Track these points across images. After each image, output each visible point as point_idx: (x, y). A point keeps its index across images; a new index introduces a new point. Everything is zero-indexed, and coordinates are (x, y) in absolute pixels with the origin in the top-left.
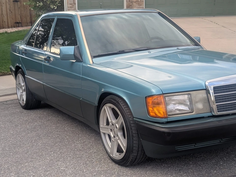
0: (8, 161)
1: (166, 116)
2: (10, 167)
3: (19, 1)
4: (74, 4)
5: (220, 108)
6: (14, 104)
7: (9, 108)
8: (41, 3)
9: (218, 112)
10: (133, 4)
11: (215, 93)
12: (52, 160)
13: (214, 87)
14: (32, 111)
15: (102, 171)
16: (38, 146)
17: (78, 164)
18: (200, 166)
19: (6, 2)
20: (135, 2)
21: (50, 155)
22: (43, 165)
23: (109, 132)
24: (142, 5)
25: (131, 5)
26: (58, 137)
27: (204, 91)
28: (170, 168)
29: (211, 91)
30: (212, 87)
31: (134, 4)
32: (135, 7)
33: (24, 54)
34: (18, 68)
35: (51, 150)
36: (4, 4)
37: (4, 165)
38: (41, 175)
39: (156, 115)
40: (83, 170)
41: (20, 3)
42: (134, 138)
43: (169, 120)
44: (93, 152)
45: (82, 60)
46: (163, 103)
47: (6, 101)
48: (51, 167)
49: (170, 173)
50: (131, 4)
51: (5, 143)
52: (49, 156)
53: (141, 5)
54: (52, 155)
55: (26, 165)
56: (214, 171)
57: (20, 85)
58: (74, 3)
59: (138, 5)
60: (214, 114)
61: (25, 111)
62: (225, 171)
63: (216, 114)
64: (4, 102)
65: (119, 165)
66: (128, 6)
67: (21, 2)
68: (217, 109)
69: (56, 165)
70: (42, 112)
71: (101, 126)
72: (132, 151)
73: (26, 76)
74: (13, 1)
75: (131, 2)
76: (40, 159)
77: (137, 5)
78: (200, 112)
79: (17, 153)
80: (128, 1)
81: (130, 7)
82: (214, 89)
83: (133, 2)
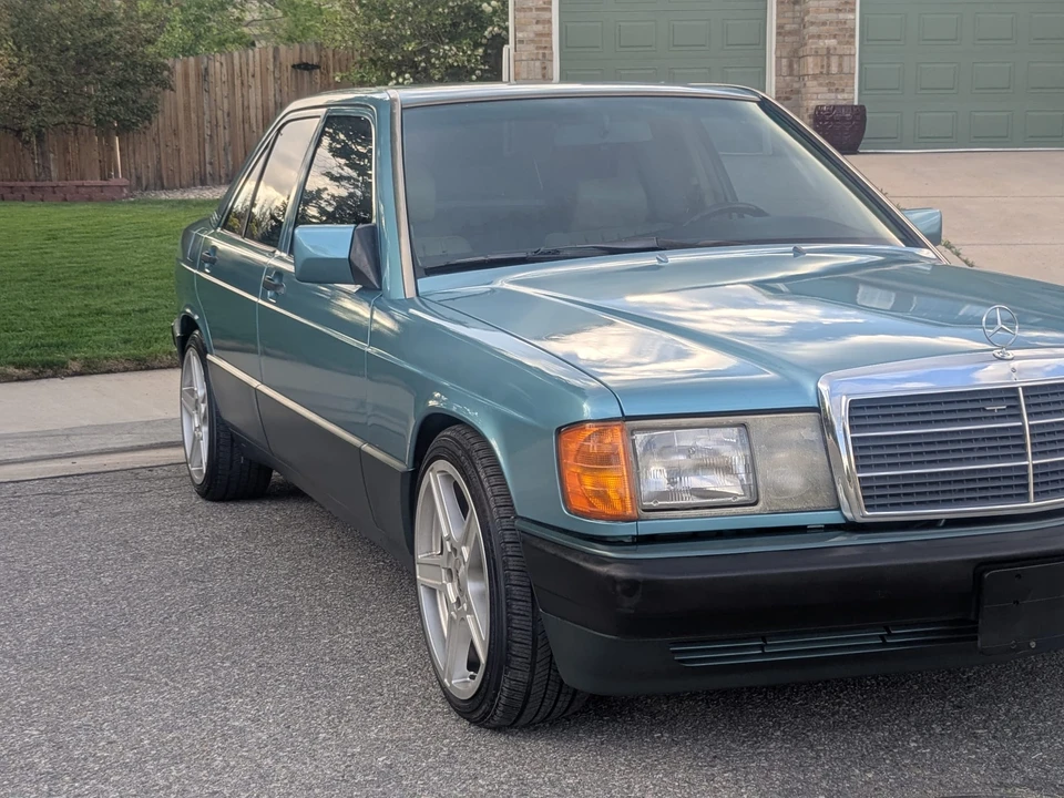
0: (38, 682)
1: (629, 512)
2: (35, 705)
3: (318, 67)
5: (873, 493)
6: (177, 477)
7: (147, 494)
8: (407, 76)
9: (868, 508)
10: (805, 85)
11: (853, 428)
12: (212, 689)
13: (851, 402)
14: (232, 506)
15: (392, 741)
16: (185, 635)
17: (306, 711)
18: (811, 747)
19: (264, 70)
20: (815, 77)
21: (214, 671)
22: (167, 706)
23: (441, 582)
24: (848, 89)
25: (798, 92)
26: (281, 606)
27: (811, 417)
28: (675, 749)
30: (845, 402)
31: (809, 84)
32: (815, 96)
33: (207, 265)
34: (189, 325)
35: (227, 651)
36: (253, 76)
37: (19, 697)
38: (142, 740)
39: (590, 504)
40: (319, 733)
41: (322, 73)
42: (515, 606)
43: (646, 528)
44: (392, 669)
45: (381, 286)
46: (622, 455)
47: (150, 469)
48: (195, 714)
49: (666, 767)
50: (796, 86)
51: (60, 619)
52: (208, 675)
53: (843, 91)
54: (222, 673)
55: (100, 700)
56: (865, 771)
57: (193, 396)
59: (830, 91)
60: (849, 515)
61: (203, 506)
62: (918, 775)
64: (139, 471)
65: (472, 722)
66: (784, 95)
67: (328, 72)
68: (864, 497)
69: (218, 709)
70: (267, 513)
71: (420, 557)
72: (508, 662)
73: (209, 357)
74: (293, 66)
75: (799, 76)
76: (167, 684)
77: (825, 89)
78: (788, 506)
79: (86, 658)
80: (785, 70)
81: (793, 96)
82: (850, 409)
83: (806, 78)
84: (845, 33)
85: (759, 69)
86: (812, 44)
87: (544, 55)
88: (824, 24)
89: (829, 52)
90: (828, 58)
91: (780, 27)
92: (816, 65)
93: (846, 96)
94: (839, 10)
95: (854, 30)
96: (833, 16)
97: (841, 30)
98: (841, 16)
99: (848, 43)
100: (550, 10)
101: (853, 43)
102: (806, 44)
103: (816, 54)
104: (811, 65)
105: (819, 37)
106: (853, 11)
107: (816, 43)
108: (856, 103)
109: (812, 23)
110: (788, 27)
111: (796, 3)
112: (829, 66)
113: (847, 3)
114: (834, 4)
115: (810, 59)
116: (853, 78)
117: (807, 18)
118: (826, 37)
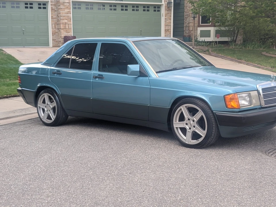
1: (239, 107)
5: (266, 102)
9: (265, 105)
10: (60, 31)
11: (263, 93)
13: (262, 89)
20: (63, 29)
23: (184, 125)
24: (70, 32)
27: (256, 92)
29: (261, 91)
32: (63, 34)
39: (233, 107)
42: (213, 125)
43: (241, 110)
45: (148, 75)
50: (57, 31)
53: (69, 33)
56: (258, 147)
59: (66, 33)
60: (262, 107)
63: (264, 107)
66: (54, 33)
72: (211, 135)
75: (57, 29)
77: (65, 32)
78: (255, 105)
80: (54, 27)
81: (56, 34)
82: (262, 90)
83: (60, 29)
84: (69, 19)
85: (47, 27)
86: (62, 21)
88: (64, 16)
89: (66, 24)
91: (52, 17)
92: (63, 26)
93: (70, 34)
94: (67, 13)
95: (71, 18)
96: (66, 15)
97: (68, 18)
98: (68, 15)
101: (71, 21)
102: (59, 21)
103: (63, 24)
104: (62, 26)
105: (63, 19)
106: (71, 14)
108: (72, 36)
109: (61, 16)
110: (54, 17)
111: (55, 11)
112: (66, 26)
113: (69, 12)
114: (66, 12)
115: (61, 25)
116: (71, 30)
117: (59, 15)
118: (65, 20)
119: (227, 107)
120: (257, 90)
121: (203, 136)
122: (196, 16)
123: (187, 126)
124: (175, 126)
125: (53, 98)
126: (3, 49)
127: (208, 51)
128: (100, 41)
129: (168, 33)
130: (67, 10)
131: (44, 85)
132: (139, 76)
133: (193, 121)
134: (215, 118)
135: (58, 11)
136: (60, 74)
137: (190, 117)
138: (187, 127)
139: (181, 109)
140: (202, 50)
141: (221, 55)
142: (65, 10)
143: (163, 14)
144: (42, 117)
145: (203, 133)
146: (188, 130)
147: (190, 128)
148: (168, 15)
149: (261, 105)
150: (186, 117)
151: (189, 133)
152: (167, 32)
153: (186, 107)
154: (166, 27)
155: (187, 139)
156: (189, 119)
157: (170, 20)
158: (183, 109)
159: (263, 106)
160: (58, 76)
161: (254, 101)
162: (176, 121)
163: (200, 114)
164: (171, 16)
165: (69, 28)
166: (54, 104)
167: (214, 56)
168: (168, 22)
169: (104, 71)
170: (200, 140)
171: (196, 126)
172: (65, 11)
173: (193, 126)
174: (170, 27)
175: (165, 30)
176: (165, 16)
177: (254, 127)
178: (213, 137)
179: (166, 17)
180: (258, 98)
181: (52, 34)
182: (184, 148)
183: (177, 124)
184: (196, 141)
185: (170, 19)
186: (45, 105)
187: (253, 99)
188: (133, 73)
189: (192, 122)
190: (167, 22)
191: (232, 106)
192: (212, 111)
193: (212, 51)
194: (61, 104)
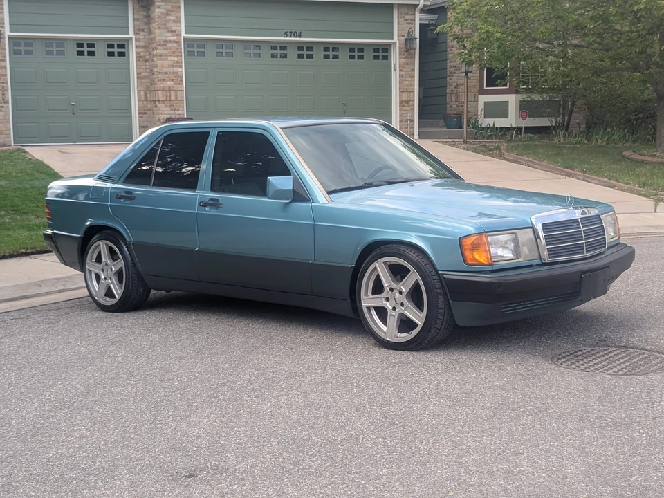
1: (491, 263)
4: (4, 102)
5: (552, 253)
9: (550, 258)
10: (156, 106)
11: (544, 232)
20: (163, 102)
23: (382, 302)
24: (181, 109)
25: (150, 109)
27: (530, 230)
29: (540, 230)
30: (541, 224)
31: (159, 105)
32: (163, 112)
33: (122, 200)
39: (478, 261)
43: (495, 267)
45: (310, 199)
50: (149, 106)
53: (178, 110)
56: (540, 347)
58: (3, 99)
59: (171, 110)
60: (544, 262)
62: (554, 347)
63: (547, 262)
66: (143, 112)
68: (548, 254)
71: (364, 297)
75: (151, 101)
77: (168, 109)
78: (529, 259)
80: (143, 98)
81: (149, 112)
82: (543, 227)
83: (157, 102)
84: (177, 79)
85: (126, 97)
86: (160, 85)
87: (3, 87)
88: (166, 73)
89: (170, 89)
90: (170, 92)
91: (138, 74)
92: (163, 95)
93: (180, 112)
94: (173, 66)
95: (182, 77)
96: (171, 69)
97: (175, 77)
98: (175, 69)
99: (179, 84)
100: (5, 61)
101: (182, 84)
102: (156, 84)
103: (163, 89)
104: (161, 96)
105: (164, 80)
106: (181, 67)
107: (163, 84)
108: (185, 116)
109: (160, 73)
110: (143, 74)
111: (147, 61)
112: (170, 96)
113: (177, 62)
114: (171, 63)
115: (160, 92)
116: (183, 103)
117: (155, 70)
118: (168, 81)
119: (465, 261)
120: (533, 228)
121: (420, 324)
122: (470, 70)
123: (388, 303)
124: (364, 304)
125: (118, 251)
126: (27, 149)
127: (498, 148)
128: (215, 127)
129: (408, 108)
130: (172, 59)
131: (101, 222)
132: (293, 201)
133: (401, 293)
134: (442, 285)
135: (152, 60)
136: (132, 199)
137: (394, 285)
138: (389, 306)
139: (375, 268)
140: (485, 146)
141: (528, 157)
142: (169, 59)
143: (395, 65)
144: (94, 293)
145: (418, 318)
146: (390, 312)
147: (394, 309)
148: (407, 66)
149: (540, 258)
150: (385, 284)
151: (392, 318)
152: (404, 106)
153: (385, 263)
154: (404, 95)
155: (387, 330)
156: (391, 290)
157: (412, 79)
158: (380, 267)
159: (544, 260)
160: (128, 204)
161: (525, 250)
162: (366, 294)
163: (413, 277)
164: (414, 70)
165: (177, 100)
166: (121, 264)
167: (510, 161)
168: (407, 82)
169: (223, 191)
170: (415, 332)
171: (406, 303)
172: (167, 59)
173: (399, 302)
174: (412, 94)
175: (401, 102)
176: (401, 70)
177: (525, 304)
178: (439, 326)
179: (402, 73)
180: (535, 243)
181: (139, 113)
182: (383, 350)
183: (368, 301)
184: (405, 335)
185: (411, 77)
186: (101, 266)
187: (524, 246)
188: (279, 194)
189: (397, 295)
190: (405, 82)
191: (476, 260)
192: (437, 271)
193: (507, 150)
194: (134, 263)
